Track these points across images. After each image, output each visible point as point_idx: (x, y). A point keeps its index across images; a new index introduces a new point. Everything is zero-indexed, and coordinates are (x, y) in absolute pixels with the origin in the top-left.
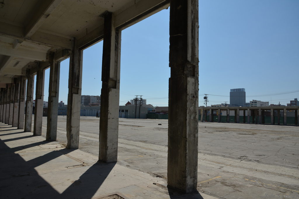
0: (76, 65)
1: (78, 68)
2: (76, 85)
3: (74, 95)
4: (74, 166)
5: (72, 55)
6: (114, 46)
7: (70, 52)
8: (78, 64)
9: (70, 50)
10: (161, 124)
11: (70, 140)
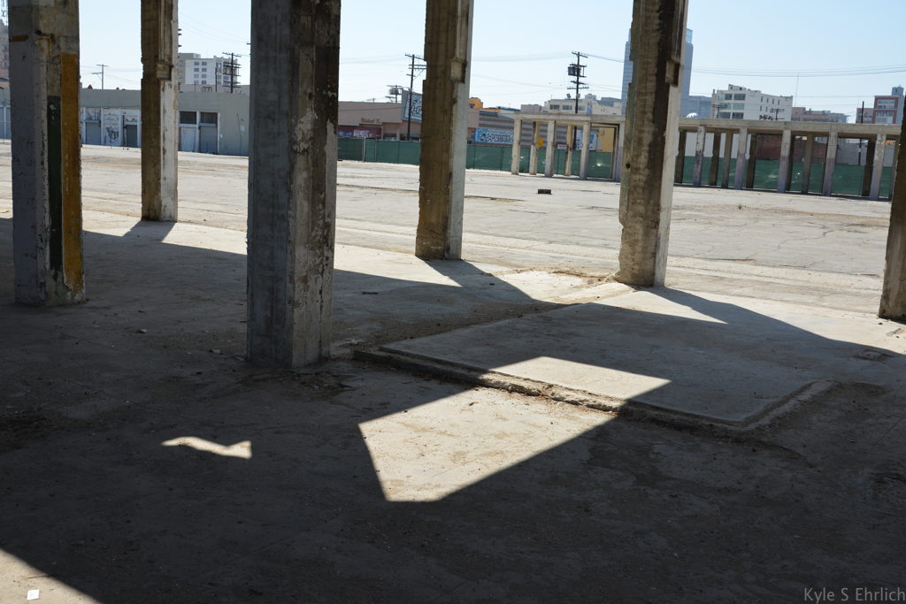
2: (676, 51)
10: (548, 192)
11: (654, 255)
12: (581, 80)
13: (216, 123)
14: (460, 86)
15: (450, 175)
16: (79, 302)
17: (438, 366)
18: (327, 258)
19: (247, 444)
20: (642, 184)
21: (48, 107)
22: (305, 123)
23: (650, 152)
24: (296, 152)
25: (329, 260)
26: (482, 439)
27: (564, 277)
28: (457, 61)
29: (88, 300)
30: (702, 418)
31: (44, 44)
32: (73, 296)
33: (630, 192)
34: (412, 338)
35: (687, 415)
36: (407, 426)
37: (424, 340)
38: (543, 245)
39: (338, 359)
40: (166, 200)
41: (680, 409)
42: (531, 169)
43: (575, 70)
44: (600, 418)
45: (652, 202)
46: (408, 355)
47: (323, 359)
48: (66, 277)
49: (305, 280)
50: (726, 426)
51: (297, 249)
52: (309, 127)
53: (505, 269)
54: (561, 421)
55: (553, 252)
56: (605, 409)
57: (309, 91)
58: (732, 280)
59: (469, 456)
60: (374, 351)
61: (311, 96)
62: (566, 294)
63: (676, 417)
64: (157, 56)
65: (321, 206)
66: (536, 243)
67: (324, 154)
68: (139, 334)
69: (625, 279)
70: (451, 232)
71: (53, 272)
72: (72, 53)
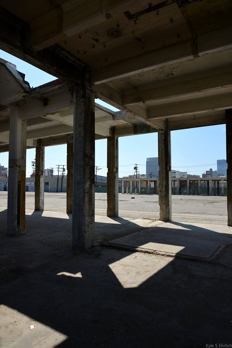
5: (164, 135)
10: (134, 198)
11: (169, 213)
12: (137, 170)
13: (49, 185)
14: (116, 173)
15: (115, 196)
16: (24, 234)
17: (124, 247)
18: (93, 219)
19: (80, 273)
20: (164, 195)
21: (18, 184)
22: (87, 185)
23: (165, 187)
24: (85, 192)
25: (94, 219)
26: (142, 267)
27: (146, 220)
28: (115, 167)
29: (26, 233)
30: (198, 257)
31: (18, 168)
32: (22, 232)
33: (161, 198)
34: (114, 239)
35: (194, 257)
36: (121, 265)
37: (118, 239)
38: (137, 212)
39: (96, 246)
40: (41, 205)
41: (191, 255)
42: (127, 192)
43: (135, 168)
44: (171, 259)
45: (167, 200)
46: (115, 244)
47: (93, 247)
48: (21, 227)
49: (88, 225)
50: (205, 259)
51: (86, 217)
52: (88, 186)
53: (131, 219)
54: (161, 260)
55: (140, 213)
56: (171, 256)
57: (88, 177)
58: (187, 218)
59: (141, 272)
60: (106, 243)
61: (88, 178)
62: (148, 224)
63: (191, 257)
64: (39, 170)
65: (91, 206)
66: (135, 211)
67: (92, 193)
68: (42, 242)
69: (162, 220)
70: (116, 210)
71: (17, 226)
72: (24, 170)
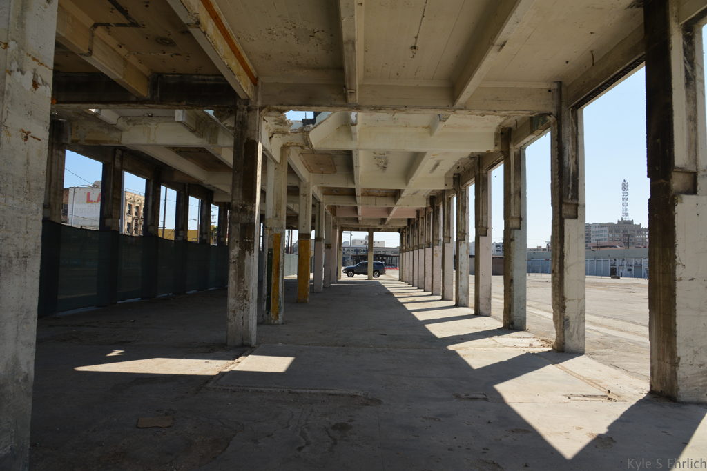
0: (569, 148)
1: (574, 154)
2: (570, 197)
3: (567, 222)
4: (584, 396)
5: (556, 126)
6: (683, 75)
7: (551, 119)
8: (573, 145)
9: (550, 114)
11: (563, 330)
14: (516, 231)
16: (276, 324)
21: (268, 252)
23: (559, 262)
24: (230, 263)
28: (512, 218)
32: (274, 322)
33: (554, 289)
45: (561, 295)
49: (234, 312)
52: (236, 253)
70: (515, 313)
71: (267, 312)
72: (278, 233)
